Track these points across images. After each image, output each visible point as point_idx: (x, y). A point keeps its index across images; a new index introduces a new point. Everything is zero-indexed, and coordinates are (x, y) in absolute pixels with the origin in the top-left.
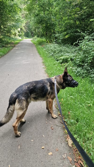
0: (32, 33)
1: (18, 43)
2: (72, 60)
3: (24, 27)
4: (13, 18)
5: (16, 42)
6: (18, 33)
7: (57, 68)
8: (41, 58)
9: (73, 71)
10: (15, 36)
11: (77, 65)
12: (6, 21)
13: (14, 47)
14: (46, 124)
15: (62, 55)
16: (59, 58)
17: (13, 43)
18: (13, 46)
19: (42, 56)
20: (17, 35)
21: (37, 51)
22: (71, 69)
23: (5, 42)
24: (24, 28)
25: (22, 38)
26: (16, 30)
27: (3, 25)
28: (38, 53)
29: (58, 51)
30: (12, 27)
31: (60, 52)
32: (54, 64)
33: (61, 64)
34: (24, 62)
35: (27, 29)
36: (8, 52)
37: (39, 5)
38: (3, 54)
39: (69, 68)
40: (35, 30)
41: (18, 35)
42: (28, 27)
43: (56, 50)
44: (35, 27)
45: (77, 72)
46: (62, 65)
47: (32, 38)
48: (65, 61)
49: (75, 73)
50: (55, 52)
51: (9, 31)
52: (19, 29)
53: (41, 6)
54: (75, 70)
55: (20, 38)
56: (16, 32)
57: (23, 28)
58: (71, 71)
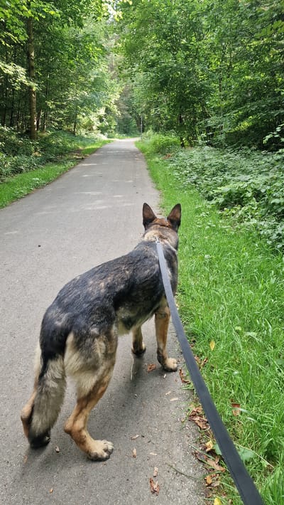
0: (139, 121)
1: (95, 151)
2: (258, 195)
3: (116, 103)
4: (82, 79)
5: (91, 147)
6: (97, 124)
7: (203, 223)
8: (156, 193)
9: (262, 233)
10: (90, 130)
11: (275, 211)
12: (64, 87)
13: (80, 162)
14: (133, 460)
15: (226, 182)
16: (216, 191)
17: (79, 151)
18: (77, 159)
19: (160, 186)
20: (94, 128)
21: (148, 172)
22: (256, 226)
23: (58, 147)
24: (115, 106)
25: (109, 137)
26: (94, 114)
27: (55, 100)
28: (150, 178)
29: (214, 169)
30: (82, 106)
31: (220, 173)
32: (198, 211)
33: (222, 209)
34: (99, 205)
35: (124, 109)
36: (58, 177)
37: (157, 32)
38: (44, 182)
39: (248, 223)
40: (147, 111)
41: (99, 128)
42: (129, 103)
43: (206, 164)
44: (148, 103)
45: (274, 237)
46: (225, 213)
47: (139, 135)
48: (236, 199)
49: (269, 242)
50: (202, 172)
51: (72, 119)
52: (102, 112)
53: (165, 37)
54: (270, 231)
55: (104, 138)
56: (91, 119)
57: (114, 108)
58: (255, 233)
